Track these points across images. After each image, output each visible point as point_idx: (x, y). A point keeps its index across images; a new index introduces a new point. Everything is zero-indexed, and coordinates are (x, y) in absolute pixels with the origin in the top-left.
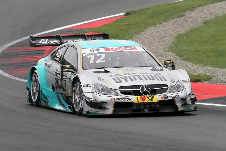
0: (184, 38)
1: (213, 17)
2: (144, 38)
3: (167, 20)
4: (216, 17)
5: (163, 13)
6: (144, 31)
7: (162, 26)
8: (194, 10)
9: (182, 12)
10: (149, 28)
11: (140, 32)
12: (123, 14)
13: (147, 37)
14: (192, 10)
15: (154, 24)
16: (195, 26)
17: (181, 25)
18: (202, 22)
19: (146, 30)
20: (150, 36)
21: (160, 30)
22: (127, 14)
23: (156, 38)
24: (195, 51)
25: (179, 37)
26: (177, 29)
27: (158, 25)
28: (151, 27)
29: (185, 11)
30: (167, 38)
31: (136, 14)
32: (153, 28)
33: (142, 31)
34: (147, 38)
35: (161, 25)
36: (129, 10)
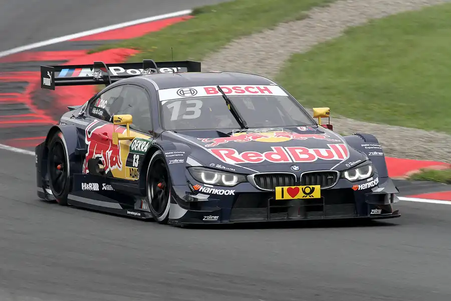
0: (305, 61)
1: (365, 21)
2: (224, 61)
3: (272, 24)
4: (371, 21)
5: (266, 11)
6: (227, 46)
7: (264, 38)
8: (328, 6)
9: (303, 10)
10: (237, 41)
11: (218, 48)
12: (187, 12)
13: (230, 59)
14: (323, 7)
15: (247, 34)
16: (329, 38)
17: (301, 36)
18: (342, 30)
19: (230, 43)
20: (238, 56)
21: (257, 45)
22: (196, 12)
23: (248, 61)
24: (325, 88)
25: (295, 59)
26: (292, 44)
27: (255, 35)
28: (240, 39)
29: (309, 7)
30: (269, 61)
31: (212, 12)
32: (244, 40)
33: (222, 47)
34: (230, 61)
35: (261, 35)
36: (199, 5)
